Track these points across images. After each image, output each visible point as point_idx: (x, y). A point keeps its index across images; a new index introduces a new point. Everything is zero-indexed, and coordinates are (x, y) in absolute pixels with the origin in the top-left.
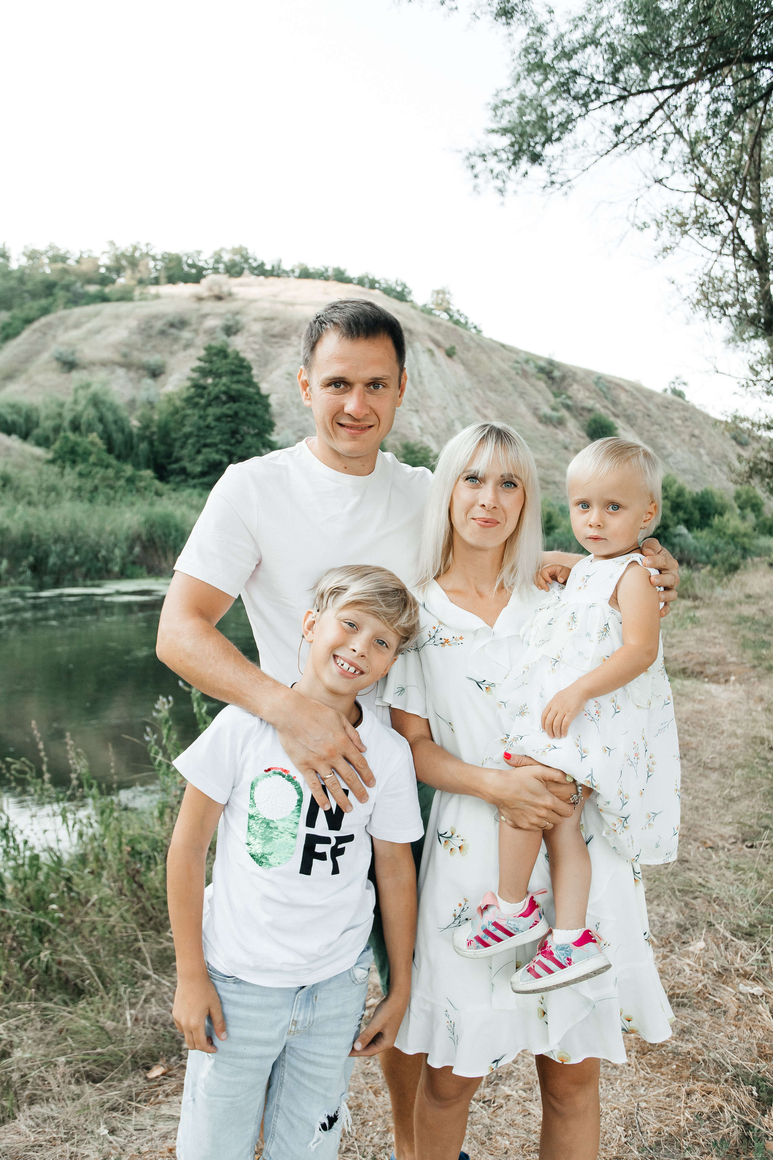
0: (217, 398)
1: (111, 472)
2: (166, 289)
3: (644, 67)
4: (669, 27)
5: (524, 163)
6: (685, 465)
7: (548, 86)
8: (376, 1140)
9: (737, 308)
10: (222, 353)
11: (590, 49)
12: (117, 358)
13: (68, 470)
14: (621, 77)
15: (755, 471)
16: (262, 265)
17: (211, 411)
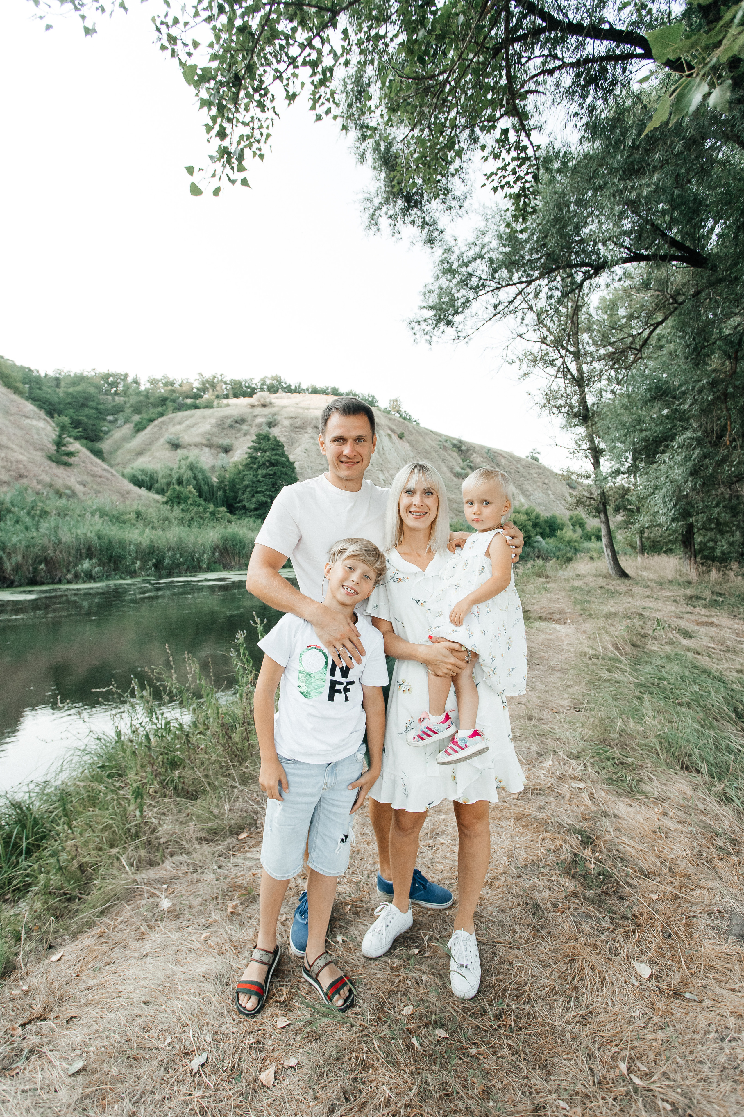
0: (264, 464)
1: (201, 509)
2: (233, 401)
3: (510, 271)
4: (523, 248)
5: (442, 326)
6: (540, 501)
7: (455, 281)
8: (369, 868)
9: (567, 408)
10: (266, 438)
11: (478, 261)
12: (204, 441)
13: (175, 507)
14: (497, 276)
15: (580, 502)
16: (290, 386)
17: (260, 472)
